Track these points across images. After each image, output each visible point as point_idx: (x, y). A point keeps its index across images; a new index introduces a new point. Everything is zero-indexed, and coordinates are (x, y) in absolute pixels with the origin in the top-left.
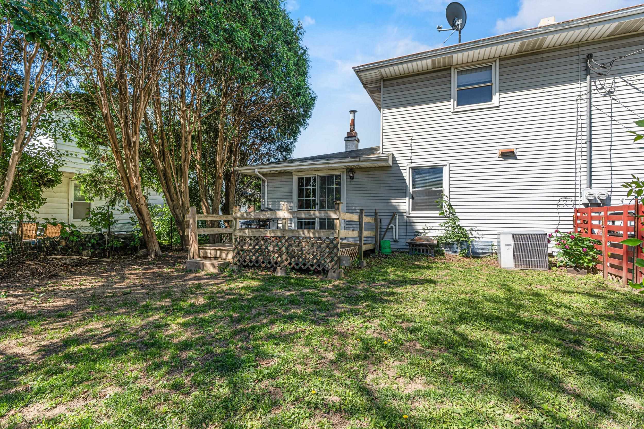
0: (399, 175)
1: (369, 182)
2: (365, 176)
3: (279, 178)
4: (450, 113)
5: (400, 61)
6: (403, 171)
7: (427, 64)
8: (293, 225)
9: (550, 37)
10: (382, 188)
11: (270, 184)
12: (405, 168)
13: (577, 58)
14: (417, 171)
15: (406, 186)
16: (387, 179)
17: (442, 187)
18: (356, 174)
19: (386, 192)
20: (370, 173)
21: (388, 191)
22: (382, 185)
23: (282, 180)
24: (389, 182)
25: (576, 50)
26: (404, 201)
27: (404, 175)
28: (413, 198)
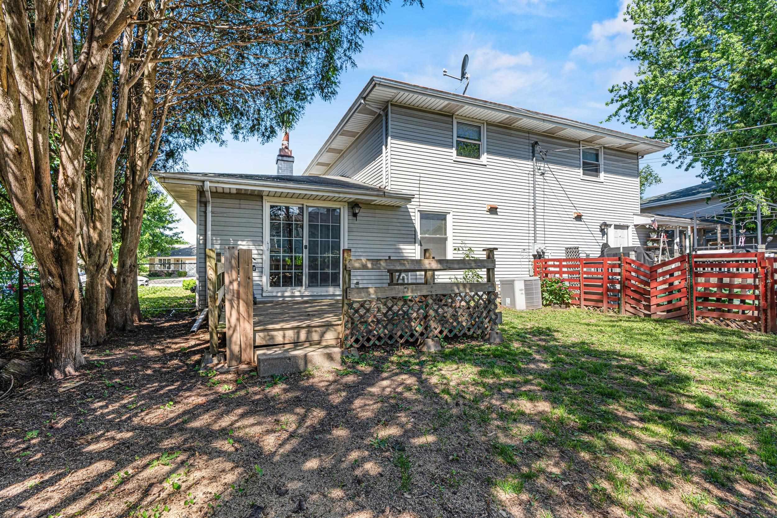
0: (408, 217)
1: (376, 223)
2: (370, 215)
3: (237, 202)
4: (452, 161)
5: (424, 91)
6: (412, 214)
7: (439, 104)
8: (264, 279)
9: (525, 120)
10: (390, 231)
11: (216, 209)
12: (413, 210)
13: (527, 141)
14: (425, 216)
15: (415, 231)
16: (395, 220)
17: (446, 234)
18: (362, 210)
19: (393, 235)
20: (377, 211)
21: (396, 236)
22: (390, 228)
23: (242, 206)
24: (398, 225)
25: (527, 135)
26: (413, 247)
27: (413, 218)
28: (421, 245)
